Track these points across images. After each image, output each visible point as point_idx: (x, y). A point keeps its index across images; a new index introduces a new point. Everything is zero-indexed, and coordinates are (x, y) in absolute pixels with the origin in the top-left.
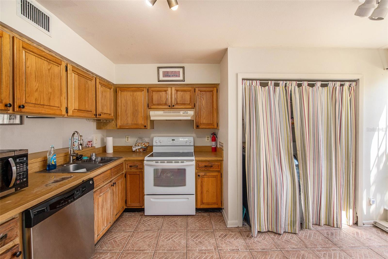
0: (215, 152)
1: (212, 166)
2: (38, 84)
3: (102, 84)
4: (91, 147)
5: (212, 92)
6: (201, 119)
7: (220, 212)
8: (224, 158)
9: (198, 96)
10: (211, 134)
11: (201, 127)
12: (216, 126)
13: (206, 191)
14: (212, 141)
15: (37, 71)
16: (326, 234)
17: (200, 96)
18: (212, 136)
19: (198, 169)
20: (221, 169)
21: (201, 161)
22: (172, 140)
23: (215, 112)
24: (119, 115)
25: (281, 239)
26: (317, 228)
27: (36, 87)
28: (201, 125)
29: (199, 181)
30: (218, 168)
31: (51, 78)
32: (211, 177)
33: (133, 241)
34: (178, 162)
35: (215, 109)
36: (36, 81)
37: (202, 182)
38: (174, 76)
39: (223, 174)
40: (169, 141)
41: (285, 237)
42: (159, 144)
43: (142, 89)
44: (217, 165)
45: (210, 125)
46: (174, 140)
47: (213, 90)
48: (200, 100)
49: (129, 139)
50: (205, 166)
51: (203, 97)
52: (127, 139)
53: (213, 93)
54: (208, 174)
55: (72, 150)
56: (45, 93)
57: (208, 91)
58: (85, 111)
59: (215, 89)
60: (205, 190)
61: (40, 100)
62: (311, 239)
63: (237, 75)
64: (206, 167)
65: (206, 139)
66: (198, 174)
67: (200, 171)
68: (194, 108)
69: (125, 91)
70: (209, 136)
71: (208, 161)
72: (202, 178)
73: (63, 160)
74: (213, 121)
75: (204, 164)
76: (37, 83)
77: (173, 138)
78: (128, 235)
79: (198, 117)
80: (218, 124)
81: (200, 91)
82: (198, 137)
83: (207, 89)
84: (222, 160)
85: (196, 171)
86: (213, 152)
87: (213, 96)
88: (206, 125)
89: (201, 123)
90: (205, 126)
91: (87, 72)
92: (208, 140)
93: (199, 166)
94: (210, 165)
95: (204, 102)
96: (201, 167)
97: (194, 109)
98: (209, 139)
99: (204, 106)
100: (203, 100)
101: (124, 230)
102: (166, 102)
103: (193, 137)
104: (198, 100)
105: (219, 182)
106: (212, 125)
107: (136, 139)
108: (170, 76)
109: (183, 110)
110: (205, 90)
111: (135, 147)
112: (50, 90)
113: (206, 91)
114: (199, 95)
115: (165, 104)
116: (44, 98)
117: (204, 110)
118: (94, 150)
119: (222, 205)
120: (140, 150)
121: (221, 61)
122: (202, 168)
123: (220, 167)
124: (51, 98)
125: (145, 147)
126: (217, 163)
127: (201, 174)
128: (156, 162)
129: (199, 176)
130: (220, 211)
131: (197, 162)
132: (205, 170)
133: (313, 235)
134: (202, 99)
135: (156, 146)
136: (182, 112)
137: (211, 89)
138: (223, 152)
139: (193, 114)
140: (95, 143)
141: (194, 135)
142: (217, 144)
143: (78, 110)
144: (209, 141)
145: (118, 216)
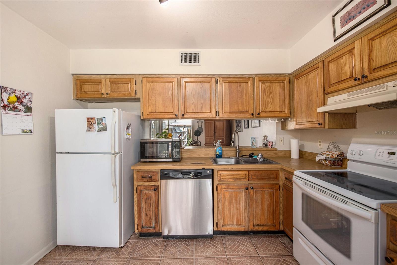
2: (193, 100)
4: (271, 148)
15: (193, 92)
22: (389, 153)
24: (295, 112)
27: (193, 102)
31: (203, 93)
33: (244, 260)
36: (193, 98)
38: (363, 10)
40: (381, 154)
42: (356, 157)
43: (316, 66)
46: (394, 154)
49: (321, 144)
52: (319, 143)
56: (198, 105)
58: (238, 112)
61: (195, 110)
76: (193, 99)
91: (241, 76)
102: (352, 73)
107: (327, 145)
108: (354, 18)
111: (319, 156)
112: (202, 102)
115: (350, 77)
116: (198, 107)
118: (276, 151)
124: (203, 107)
125: (331, 158)
128: (306, 184)
135: (352, 160)
140: (279, 144)
143: (229, 112)
145: (260, 229)
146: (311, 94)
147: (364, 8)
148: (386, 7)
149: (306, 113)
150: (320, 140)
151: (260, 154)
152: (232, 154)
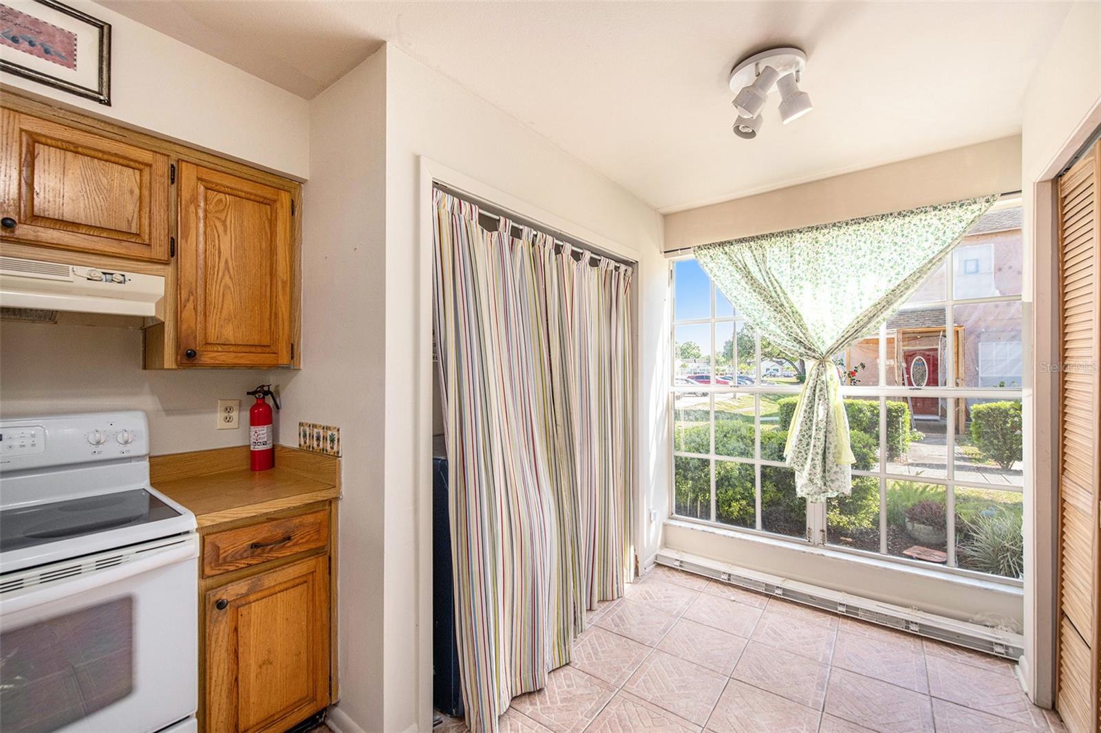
0: (268, 471)
1: (289, 538)
5: (270, 205)
6: (212, 319)
7: (315, 728)
8: (343, 490)
9: (192, 208)
10: (248, 393)
11: (207, 358)
12: (284, 359)
13: (260, 667)
14: (255, 420)
17: (206, 211)
18: (253, 400)
19: (214, 572)
20: (329, 537)
21: (230, 526)
23: (281, 297)
26: (591, 619)
28: (209, 348)
29: (221, 628)
30: (317, 536)
32: (282, 587)
35: (284, 283)
37: (236, 629)
38: (25, 44)
39: (336, 559)
41: (556, 690)
44: (313, 524)
45: (259, 350)
47: (275, 201)
48: (205, 226)
50: (255, 546)
51: (222, 216)
53: (274, 213)
54: (270, 580)
57: (248, 196)
59: (285, 198)
60: (252, 662)
63: (417, 160)
64: (259, 551)
65: (220, 416)
66: (213, 599)
67: (223, 579)
68: (167, 263)
70: (234, 404)
71: (270, 518)
72: (238, 608)
74: (272, 333)
75: (245, 539)
79: (195, 309)
80: (295, 347)
81: (210, 185)
82: (168, 412)
83: (247, 187)
84: (331, 502)
85: (203, 583)
86: (257, 473)
87: (272, 222)
88: (239, 349)
89: (212, 339)
90: (233, 355)
92: (228, 419)
93: (218, 556)
94: (279, 532)
95: (226, 244)
96: (229, 559)
97: (170, 270)
98: (235, 414)
99: (226, 261)
100: (225, 231)
103: (142, 410)
104: (193, 225)
105: (321, 596)
106: (267, 350)
109: (94, 259)
110: (233, 185)
113: (243, 194)
114: (202, 204)
117: (227, 278)
119: (330, 694)
121: (324, 87)
122: (236, 557)
123: (324, 532)
126: (310, 519)
127: (230, 593)
129: (221, 605)
130: (318, 721)
131: (205, 534)
132: (250, 565)
133: (596, 643)
134: (221, 229)
136: (84, 271)
137: (268, 193)
138: (338, 462)
139: (163, 294)
141: (149, 401)
144: (234, 424)
147: (31, 44)
148: (100, 101)
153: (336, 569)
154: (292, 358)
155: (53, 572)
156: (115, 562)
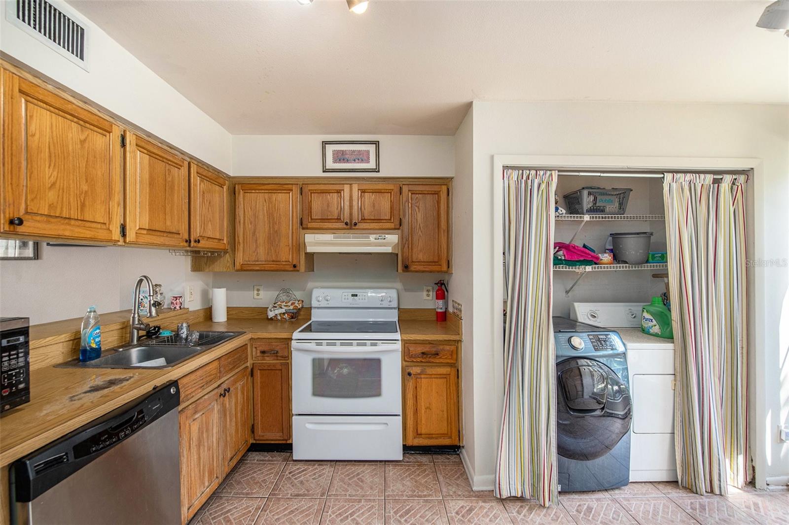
0: (444, 323)
1: (438, 354)
2: (55, 173)
3: (204, 176)
4: (181, 309)
5: (437, 194)
6: (415, 250)
7: (455, 454)
8: (463, 337)
9: (407, 203)
10: (435, 284)
11: (413, 268)
12: (445, 268)
13: (426, 409)
14: (438, 298)
15: (54, 143)
16: (689, 507)
17: (411, 204)
18: (436, 287)
19: (408, 360)
20: (457, 360)
21: (414, 342)
22: (353, 295)
23: (442, 238)
24: (239, 243)
25: (593, 519)
26: (669, 493)
27: (53, 179)
28: (413, 263)
29: (411, 385)
30: (450, 357)
31: (87, 161)
32: (435, 376)
34: (365, 345)
35: (444, 231)
36: (52, 165)
37: (416, 387)
38: (357, 161)
39: (461, 372)
40: (346, 297)
41: (602, 515)
42: (324, 304)
43: (290, 186)
44: (448, 350)
45: (433, 264)
46: (356, 295)
47: (440, 191)
48: (412, 211)
49: (261, 292)
50: (423, 353)
51: (418, 205)
52: (256, 292)
53: (439, 197)
54: (430, 371)
55: (136, 316)
56: (72, 193)
57: (428, 192)
58: (165, 232)
59: (444, 188)
60: (423, 404)
61: (62, 208)
62: (658, 520)
63: (492, 157)
64: (425, 356)
65: (425, 293)
66: (407, 371)
67: (412, 364)
68: (398, 229)
69: (253, 191)
70: (430, 288)
71: (430, 343)
72: (417, 378)
73: (117, 337)
74: (439, 256)
75: (420, 349)
76: (53, 171)
77: (354, 292)
78: (255, 506)
79: (408, 247)
80: (450, 262)
81: (413, 192)
82: (406, 290)
83: (427, 188)
84: (459, 341)
85: (404, 362)
86: (439, 323)
87: (438, 202)
88: (425, 264)
89: (414, 260)
90: (422, 267)
91: (169, 149)
92: (428, 296)
93: (409, 353)
94: (434, 350)
95: (420, 217)
96: (413, 356)
97: (399, 231)
98: (431, 293)
99: (420, 225)
100: (419, 211)
101: (247, 494)
102: (339, 214)
103: (396, 289)
104: (407, 211)
105: (453, 388)
106: (437, 264)
107: (277, 293)
108: (348, 161)
109: (376, 231)
110: (421, 189)
111: (274, 310)
112: (85, 187)
113: (426, 192)
114: (410, 201)
115: (337, 219)
116: (69, 203)
117: (420, 232)
119: (459, 440)
120: (284, 317)
121: (457, 129)
122: (415, 356)
123: (455, 356)
124: (87, 203)
125: (293, 309)
126: (448, 348)
127: (415, 370)
128: (318, 344)
129: (410, 374)
130: (456, 451)
131: (405, 343)
132: (422, 362)
133: (661, 509)
134: (417, 210)
135: (318, 308)
136: (375, 236)
137: (436, 188)
138: (460, 323)
139: (397, 242)
140: (189, 300)
141: (399, 285)
142: (446, 304)
143: (148, 230)
144: (430, 298)
145: (235, 461)
146: (277, 223)
147: (358, 160)
148: (377, 172)
149: (265, 248)
150: (258, 287)
151: (184, 325)
152: (110, 340)
153: (461, 376)
154: (448, 267)
155: (362, 343)
156: (375, 345)
